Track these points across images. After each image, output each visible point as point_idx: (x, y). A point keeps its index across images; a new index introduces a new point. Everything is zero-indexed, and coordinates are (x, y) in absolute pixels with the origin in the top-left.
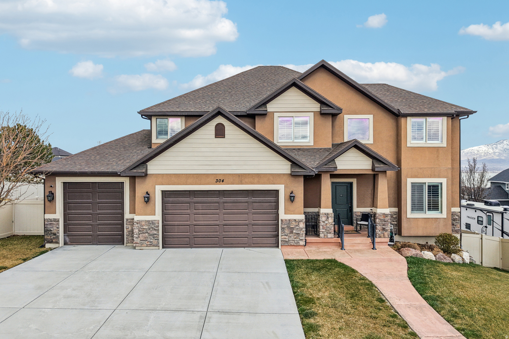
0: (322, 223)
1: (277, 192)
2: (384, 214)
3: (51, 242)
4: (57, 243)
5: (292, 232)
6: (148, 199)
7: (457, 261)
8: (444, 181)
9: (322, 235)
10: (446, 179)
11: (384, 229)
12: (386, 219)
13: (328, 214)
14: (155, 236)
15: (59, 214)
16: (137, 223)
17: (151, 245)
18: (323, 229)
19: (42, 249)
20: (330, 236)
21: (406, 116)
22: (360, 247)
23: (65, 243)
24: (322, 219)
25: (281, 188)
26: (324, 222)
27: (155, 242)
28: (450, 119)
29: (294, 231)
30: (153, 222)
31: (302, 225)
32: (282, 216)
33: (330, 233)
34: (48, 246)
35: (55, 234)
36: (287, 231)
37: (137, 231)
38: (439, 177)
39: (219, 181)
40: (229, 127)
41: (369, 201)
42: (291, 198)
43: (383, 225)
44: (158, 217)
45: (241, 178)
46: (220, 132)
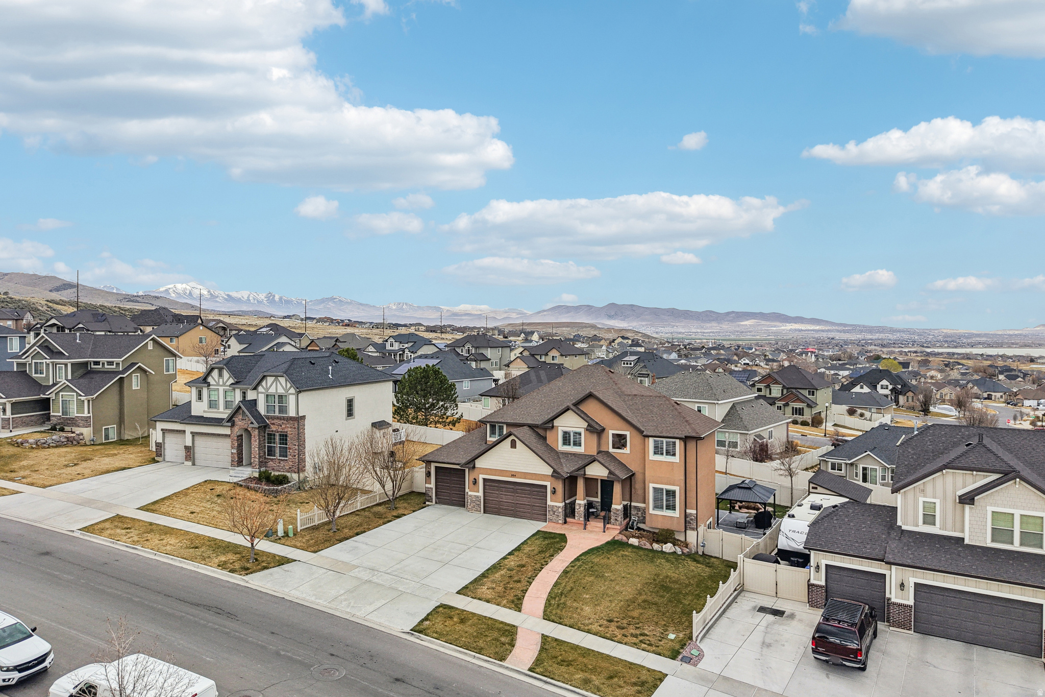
0: (576, 510)
1: (546, 487)
2: (617, 509)
3: (429, 501)
4: (432, 502)
5: (554, 514)
6: (475, 482)
8: (677, 488)
9: (576, 518)
10: (679, 487)
11: (616, 520)
12: (618, 513)
13: (580, 504)
14: (479, 505)
15: (432, 485)
16: (471, 496)
17: (477, 511)
18: (577, 514)
19: (424, 505)
20: (580, 518)
23: (436, 503)
24: (577, 507)
25: (548, 484)
26: (578, 509)
27: (479, 509)
28: (682, 442)
29: (556, 514)
30: (477, 497)
31: (560, 510)
32: (549, 503)
34: (427, 503)
35: (430, 497)
36: (551, 513)
37: (469, 501)
38: (674, 485)
39: (513, 476)
40: (518, 443)
42: (554, 492)
43: (616, 517)
44: (481, 494)
45: (525, 475)
46: (513, 445)
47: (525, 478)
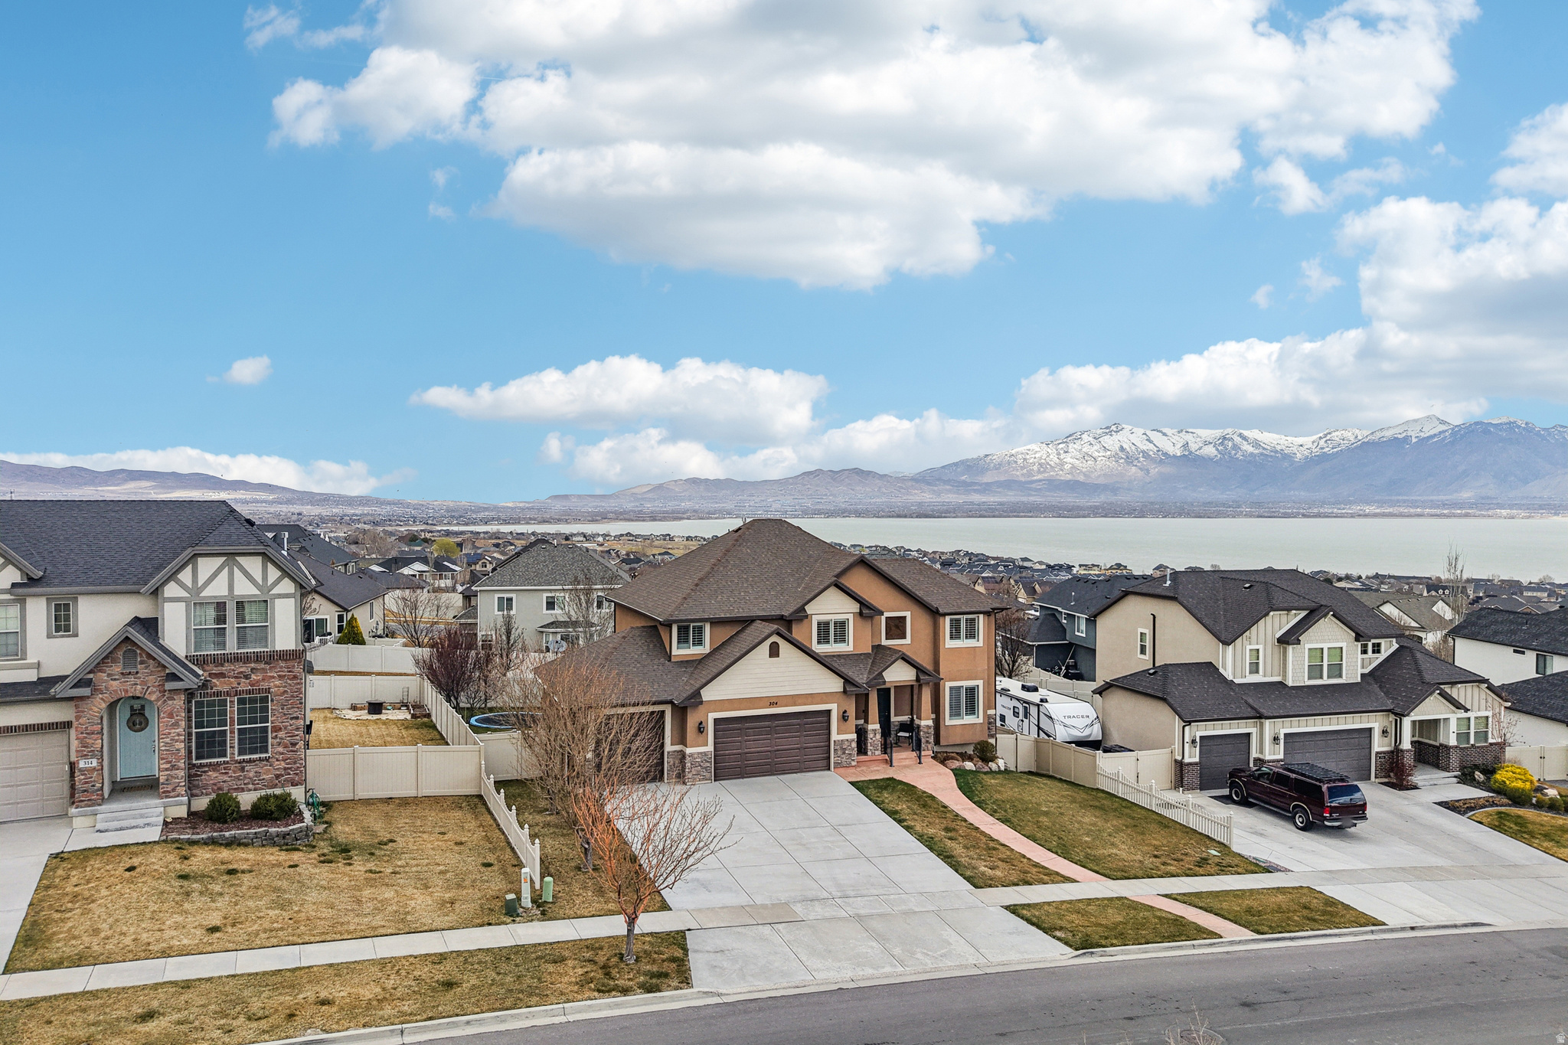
0: (869, 741)
1: (829, 712)
2: (928, 726)
5: (844, 753)
6: (701, 729)
7: (993, 769)
8: (980, 683)
9: (869, 753)
10: (982, 681)
11: (927, 742)
12: (930, 731)
13: (875, 730)
14: (708, 769)
16: (689, 757)
17: (705, 779)
18: (871, 746)
20: (877, 753)
21: (945, 615)
22: (907, 762)
24: (870, 735)
25: (833, 707)
26: (871, 739)
27: (708, 775)
28: (986, 617)
29: (847, 752)
30: (703, 754)
31: (854, 745)
32: (835, 736)
33: (878, 750)
36: (838, 752)
37: (689, 764)
39: (773, 704)
40: (784, 646)
41: (907, 708)
42: (844, 717)
43: (927, 737)
44: (710, 748)
45: (794, 699)
46: (774, 651)
47: (795, 705)
